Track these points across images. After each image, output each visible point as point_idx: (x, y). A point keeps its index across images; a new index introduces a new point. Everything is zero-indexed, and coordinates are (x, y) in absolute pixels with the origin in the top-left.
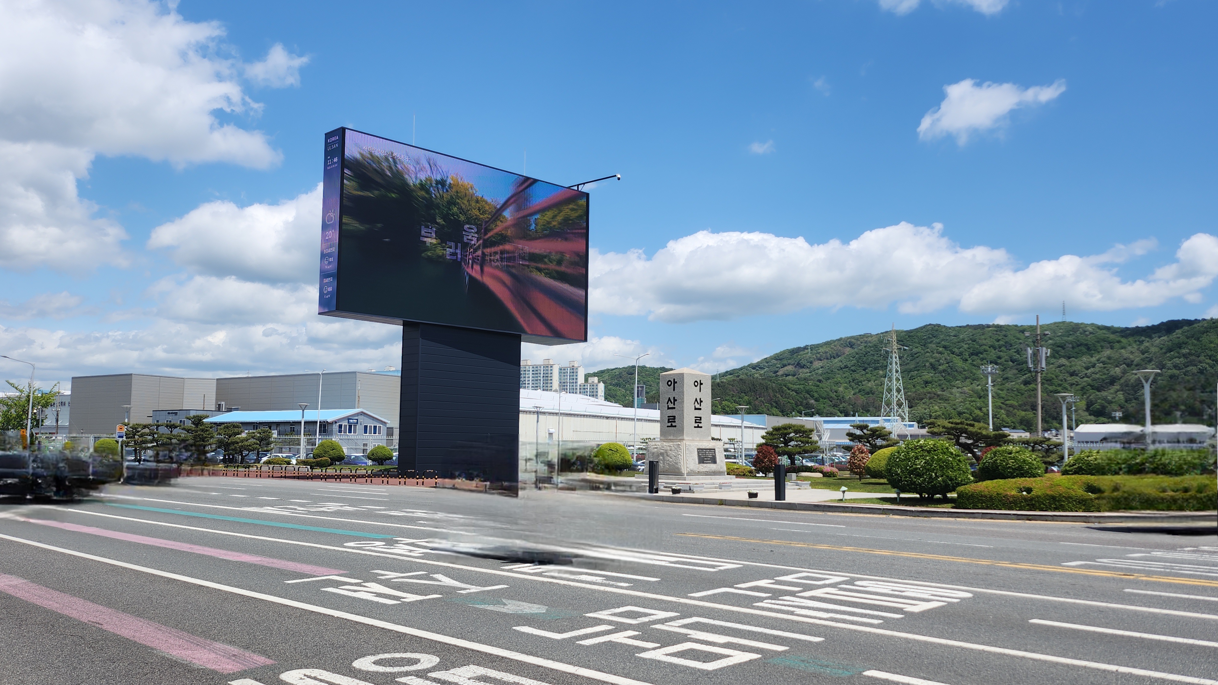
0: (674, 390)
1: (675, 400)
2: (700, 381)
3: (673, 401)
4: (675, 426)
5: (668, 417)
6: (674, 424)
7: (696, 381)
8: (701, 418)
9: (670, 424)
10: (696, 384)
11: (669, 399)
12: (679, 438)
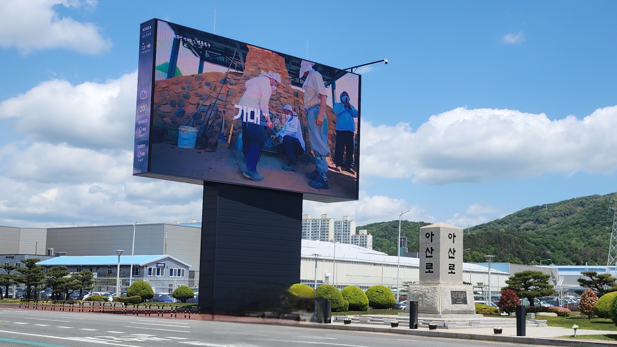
0: (432, 241)
1: (432, 250)
2: (454, 234)
3: (430, 251)
4: (432, 272)
5: (427, 264)
6: (431, 270)
7: (450, 234)
8: (454, 265)
9: (428, 270)
10: (450, 236)
11: (428, 249)
12: (435, 282)
